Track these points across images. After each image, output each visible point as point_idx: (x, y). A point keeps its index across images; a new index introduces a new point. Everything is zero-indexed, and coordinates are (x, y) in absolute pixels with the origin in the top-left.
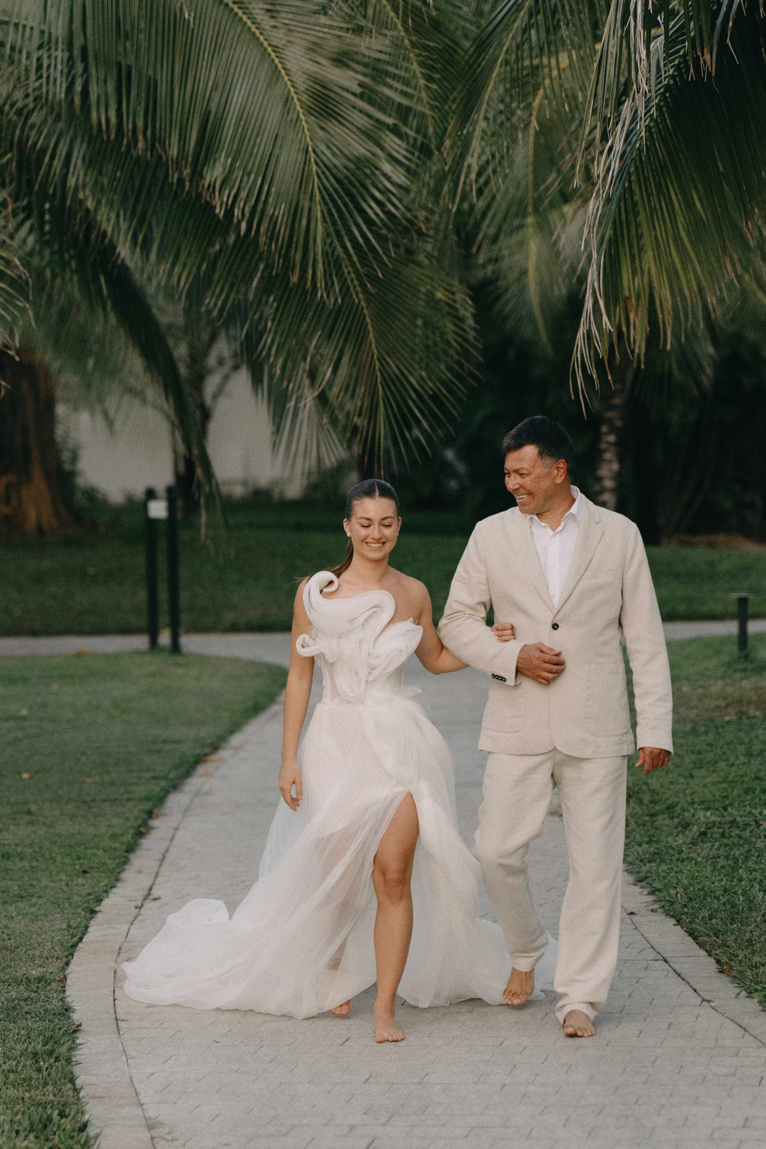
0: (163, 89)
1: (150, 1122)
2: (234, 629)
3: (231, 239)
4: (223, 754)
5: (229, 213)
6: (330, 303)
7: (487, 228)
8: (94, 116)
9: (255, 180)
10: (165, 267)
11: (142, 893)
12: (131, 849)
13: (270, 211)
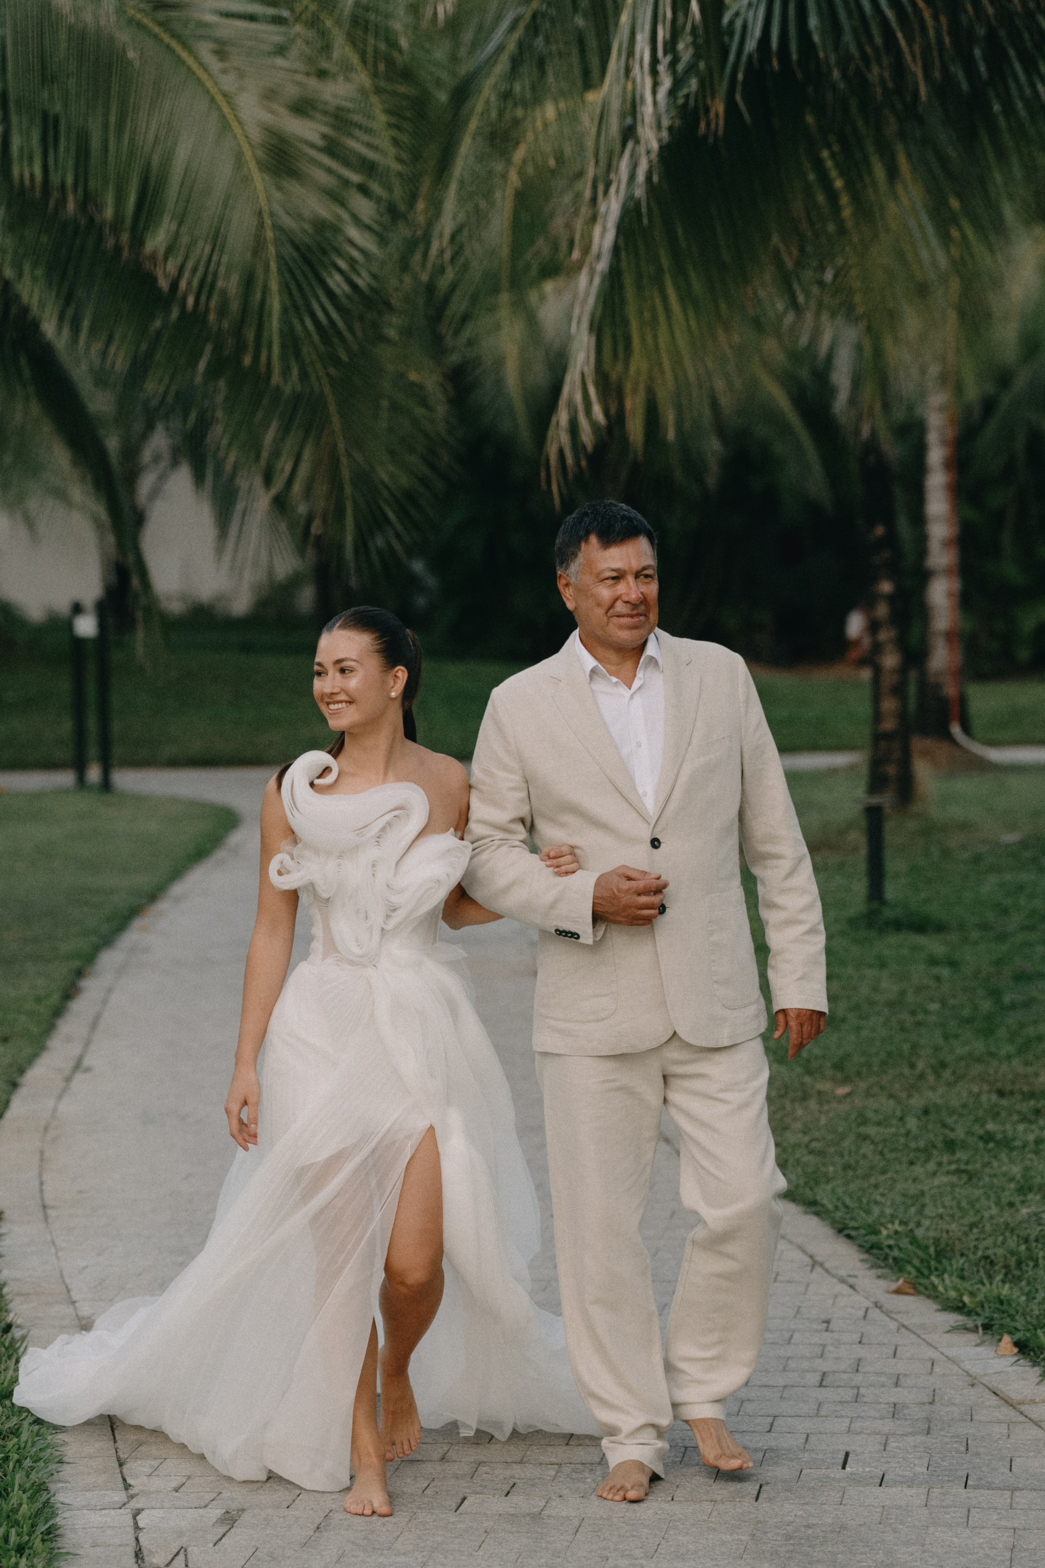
0: (95, 142)
1: (84, 1322)
2: (173, 763)
3: (175, 313)
4: (163, 905)
5: (174, 285)
6: (288, 390)
7: (458, 306)
8: (16, 172)
9: (203, 248)
10: (97, 347)
11: (71, 1064)
12: (58, 1012)
13: (220, 283)
